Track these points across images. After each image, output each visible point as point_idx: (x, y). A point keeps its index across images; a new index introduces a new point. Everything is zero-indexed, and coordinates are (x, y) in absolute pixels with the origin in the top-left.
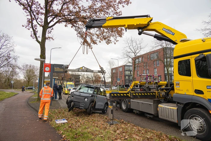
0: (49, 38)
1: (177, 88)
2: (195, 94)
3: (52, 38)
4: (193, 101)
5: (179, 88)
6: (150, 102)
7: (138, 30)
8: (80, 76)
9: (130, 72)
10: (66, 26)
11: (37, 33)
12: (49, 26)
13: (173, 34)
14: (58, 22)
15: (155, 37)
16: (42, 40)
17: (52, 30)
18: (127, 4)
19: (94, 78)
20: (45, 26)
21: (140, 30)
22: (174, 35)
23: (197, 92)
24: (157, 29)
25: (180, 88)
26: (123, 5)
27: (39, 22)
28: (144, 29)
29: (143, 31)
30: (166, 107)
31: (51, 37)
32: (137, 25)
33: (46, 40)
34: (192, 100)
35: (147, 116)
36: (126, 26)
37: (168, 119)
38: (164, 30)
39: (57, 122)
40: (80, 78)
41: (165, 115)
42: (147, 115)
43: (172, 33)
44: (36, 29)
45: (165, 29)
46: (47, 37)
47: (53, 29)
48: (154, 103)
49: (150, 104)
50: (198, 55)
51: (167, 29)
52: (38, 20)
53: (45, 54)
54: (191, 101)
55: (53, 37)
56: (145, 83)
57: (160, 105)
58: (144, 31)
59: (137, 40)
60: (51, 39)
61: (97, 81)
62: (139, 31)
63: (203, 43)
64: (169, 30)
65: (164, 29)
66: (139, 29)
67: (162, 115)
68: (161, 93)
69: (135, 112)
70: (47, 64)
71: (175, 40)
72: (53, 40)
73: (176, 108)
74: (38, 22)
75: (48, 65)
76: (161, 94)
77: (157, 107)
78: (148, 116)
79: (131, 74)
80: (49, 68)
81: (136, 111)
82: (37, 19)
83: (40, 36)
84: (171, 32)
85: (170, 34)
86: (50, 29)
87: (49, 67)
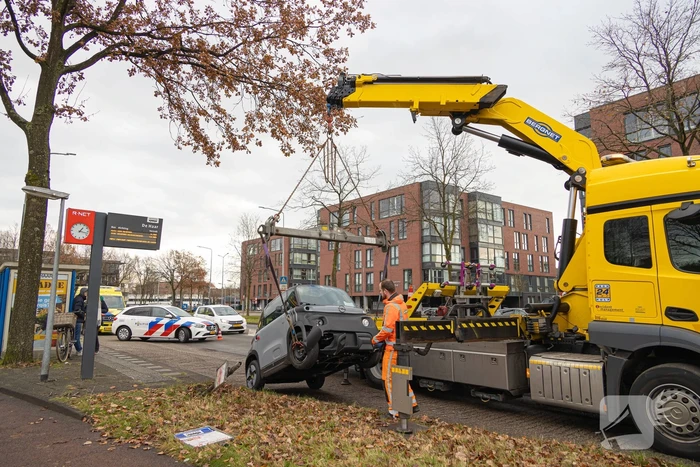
0: (66, 113)
1: (600, 304)
2: (667, 322)
3: (80, 114)
4: (664, 343)
5: (608, 304)
6: (498, 352)
7: (453, 118)
8: (121, 266)
9: (309, 258)
10: (132, 73)
11: (13, 87)
12: (66, 65)
13: (557, 138)
14: (109, 53)
15: (504, 143)
16: (35, 115)
17: (78, 84)
18: (363, 29)
19: (176, 274)
20: (55, 61)
21: (458, 121)
22: (558, 140)
23: (674, 316)
24: (509, 120)
25: (613, 304)
26: (350, 30)
27: (31, 42)
28: (469, 118)
29: (466, 124)
30: (560, 363)
31: (76, 108)
32: (448, 103)
33: (56, 118)
34: (660, 338)
35: (479, 398)
36: (416, 106)
37: (567, 402)
38: (530, 125)
39: (195, 443)
40: (117, 273)
41: (557, 389)
42: (481, 395)
43: (552, 135)
44: (9, 68)
45: (533, 121)
46: (60, 107)
47: (81, 78)
48: (508, 354)
49: (494, 359)
50: (678, 204)
51: (538, 123)
52: (23, 35)
53: (48, 172)
54: (658, 344)
55: (82, 109)
56: (454, 288)
57: (534, 360)
58: (471, 125)
59: (349, 150)
60: (74, 115)
61: (188, 286)
62: (453, 123)
63: (687, 170)
64: (544, 126)
65: (529, 121)
66: (454, 115)
67: (542, 392)
68: (537, 320)
69: (426, 388)
70: (82, 211)
71: (561, 155)
72: (85, 119)
73: (600, 367)
74: (25, 42)
75: (83, 214)
76: (536, 324)
77: (526, 365)
78: (485, 396)
79: (313, 263)
80: (86, 230)
81: (431, 382)
82: (24, 29)
83: (24, 101)
84: (551, 131)
85: (548, 136)
86: (68, 77)
87: (85, 224)
